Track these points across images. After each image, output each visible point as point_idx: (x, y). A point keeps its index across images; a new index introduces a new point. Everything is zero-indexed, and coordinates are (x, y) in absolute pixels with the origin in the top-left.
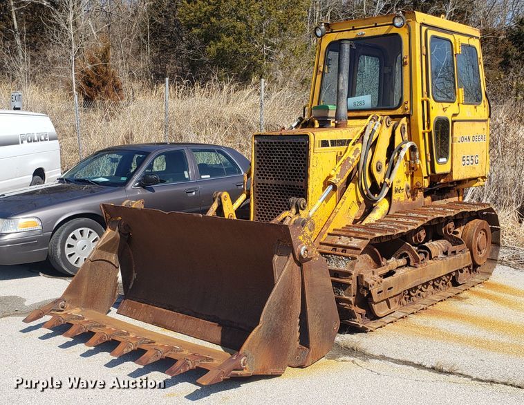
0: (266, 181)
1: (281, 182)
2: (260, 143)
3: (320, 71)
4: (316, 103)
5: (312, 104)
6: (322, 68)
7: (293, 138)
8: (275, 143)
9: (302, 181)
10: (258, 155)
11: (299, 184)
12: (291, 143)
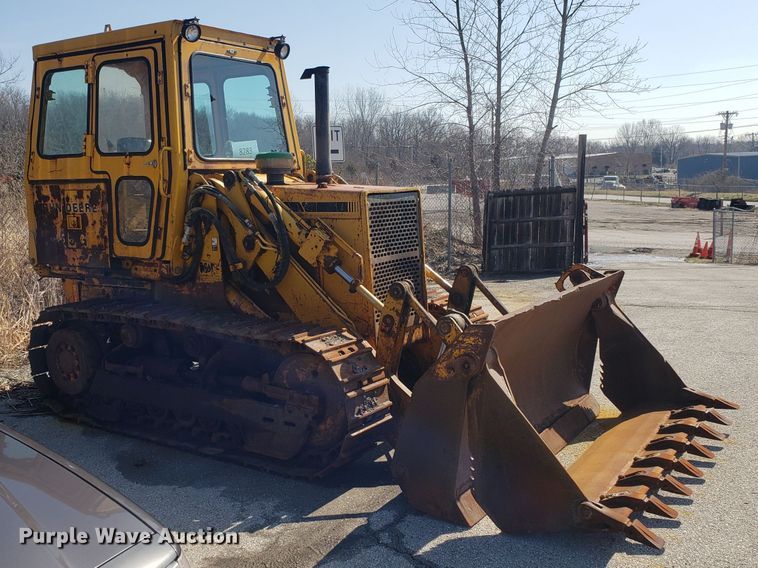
1: (395, 257)
2: (372, 204)
3: (187, 95)
4: (189, 146)
5: (184, 147)
6: (189, 90)
7: (405, 196)
8: (387, 203)
9: (416, 249)
10: (370, 223)
11: (414, 254)
12: (402, 202)
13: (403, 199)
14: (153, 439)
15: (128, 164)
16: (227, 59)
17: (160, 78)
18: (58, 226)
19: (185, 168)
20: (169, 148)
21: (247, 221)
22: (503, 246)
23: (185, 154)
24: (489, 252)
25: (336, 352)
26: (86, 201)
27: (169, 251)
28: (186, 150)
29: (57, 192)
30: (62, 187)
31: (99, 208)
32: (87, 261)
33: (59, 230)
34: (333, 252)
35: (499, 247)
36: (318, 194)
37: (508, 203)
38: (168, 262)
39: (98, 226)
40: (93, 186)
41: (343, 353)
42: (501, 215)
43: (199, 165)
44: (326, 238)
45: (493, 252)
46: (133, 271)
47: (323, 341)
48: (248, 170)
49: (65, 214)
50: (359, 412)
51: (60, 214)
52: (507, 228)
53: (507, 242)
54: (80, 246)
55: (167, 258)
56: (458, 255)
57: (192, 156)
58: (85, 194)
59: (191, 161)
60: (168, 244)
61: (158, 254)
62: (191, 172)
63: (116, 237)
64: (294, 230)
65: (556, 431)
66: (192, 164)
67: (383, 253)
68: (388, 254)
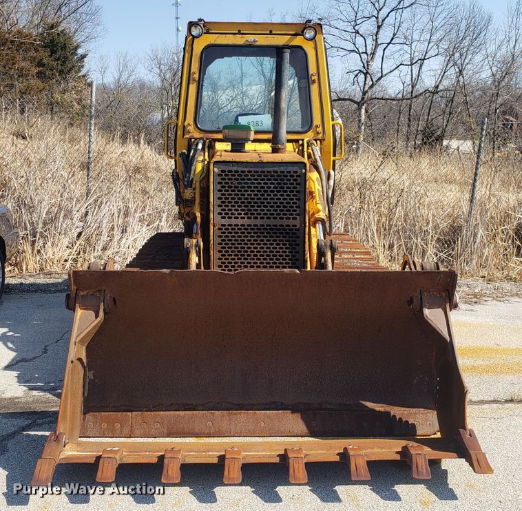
0: (234, 221)
1: (258, 222)
2: (223, 171)
5: (185, 120)
6: (196, 76)
7: (280, 166)
8: (249, 172)
9: (294, 218)
10: (219, 187)
11: (291, 222)
12: (276, 172)
13: (276, 169)
16: (246, 46)
19: (183, 136)
23: (184, 126)
28: (186, 124)
43: (197, 134)
57: (191, 128)
59: (189, 132)
62: (190, 139)
65: (302, 418)
66: (190, 135)
67: (240, 216)
68: (249, 218)
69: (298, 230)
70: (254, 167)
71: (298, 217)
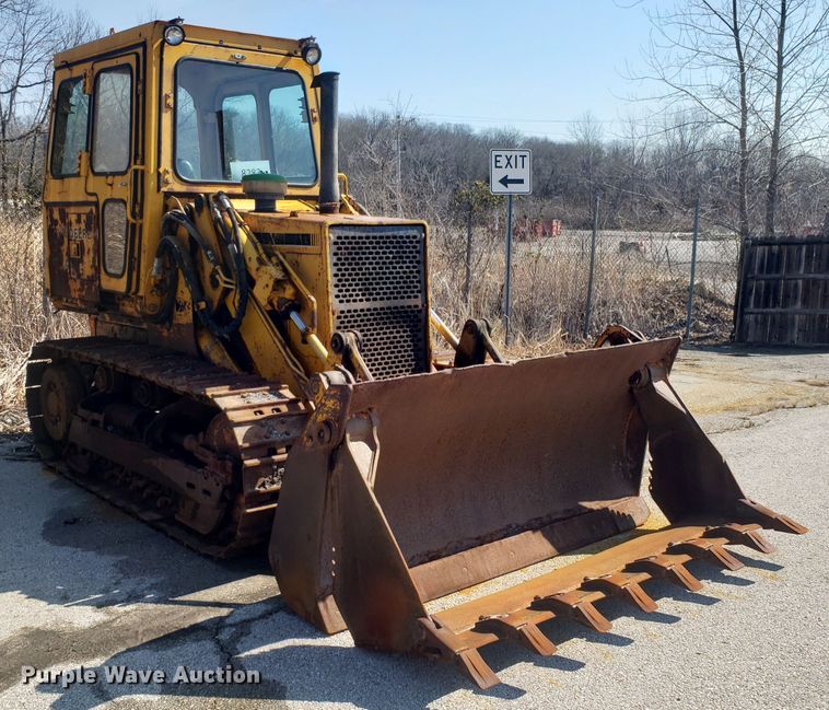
0: (352, 306)
1: (378, 304)
2: (339, 238)
3: (168, 106)
4: (166, 164)
5: (159, 165)
6: (170, 101)
7: (399, 230)
8: (367, 238)
9: (416, 297)
10: (335, 260)
11: (412, 302)
12: (395, 237)
13: (395, 233)
14: (107, 497)
15: (111, 185)
16: (232, 65)
17: (140, 87)
18: (64, 253)
19: (159, 190)
20: (141, 167)
21: (209, 253)
22: (760, 310)
23: (159, 174)
24: (742, 316)
25: (251, 411)
26: (83, 226)
27: (142, 285)
28: (161, 170)
29: (64, 216)
30: (67, 210)
31: (92, 234)
32: (84, 293)
33: (65, 258)
34: (289, 293)
35: (756, 310)
36: (286, 224)
37: (771, 253)
38: (141, 297)
39: (91, 254)
40: (87, 209)
41: (261, 413)
42: (761, 269)
43: (178, 187)
44: (279, 275)
45: (747, 317)
46: (121, 307)
47: (243, 397)
48: (220, 193)
49: (69, 240)
50: (263, 485)
51: (66, 239)
52: (767, 287)
53: (766, 306)
54: (79, 276)
55: (141, 293)
56: (709, 319)
57: (170, 177)
58: (84, 218)
59: (167, 183)
60: (142, 277)
61: (133, 289)
62: (168, 195)
63: (102, 268)
64: (253, 265)
65: (544, 536)
66: (169, 186)
67: (358, 298)
68: (368, 300)
69: (420, 311)
70: (373, 231)
71: (419, 295)
